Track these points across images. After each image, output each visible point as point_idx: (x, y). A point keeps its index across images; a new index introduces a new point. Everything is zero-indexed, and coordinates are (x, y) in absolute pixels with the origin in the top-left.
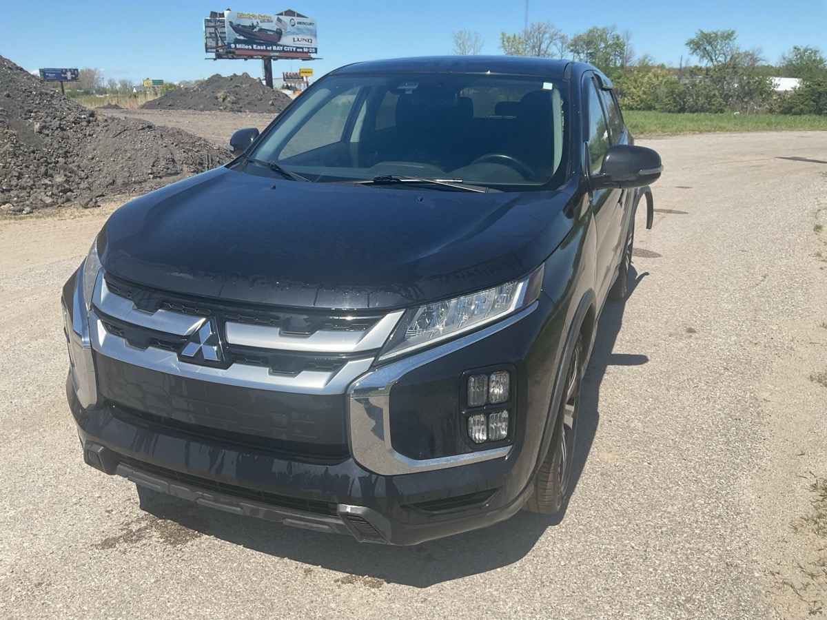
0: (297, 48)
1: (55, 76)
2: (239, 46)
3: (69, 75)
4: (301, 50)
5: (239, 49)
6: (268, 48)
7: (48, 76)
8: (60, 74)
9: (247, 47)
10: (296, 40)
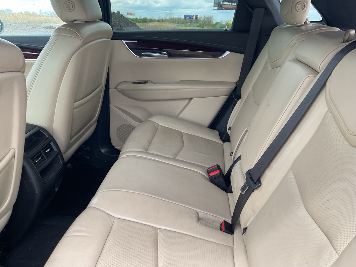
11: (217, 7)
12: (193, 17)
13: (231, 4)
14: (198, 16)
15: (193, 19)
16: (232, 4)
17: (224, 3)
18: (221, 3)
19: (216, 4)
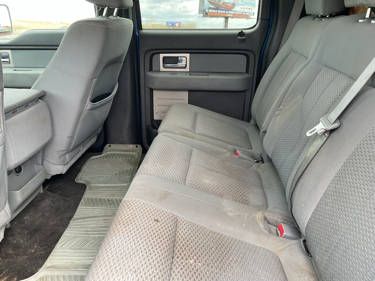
0: (243, 12)
1: (172, 25)
2: (210, 11)
3: (177, 25)
4: (245, 14)
5: (210, 12)
6: (226, 12)
7: (169, 25)
8: (174, 24)
9: (214, 11)
10: (243, 8)
11: (202, 15)
12: (176, 24)
13: (216, 11)
14: (181, 23)
15: (176, 26)
16: (218, 11)
17: (210, 10)
18: (206, 10)
19: (201, 11)
